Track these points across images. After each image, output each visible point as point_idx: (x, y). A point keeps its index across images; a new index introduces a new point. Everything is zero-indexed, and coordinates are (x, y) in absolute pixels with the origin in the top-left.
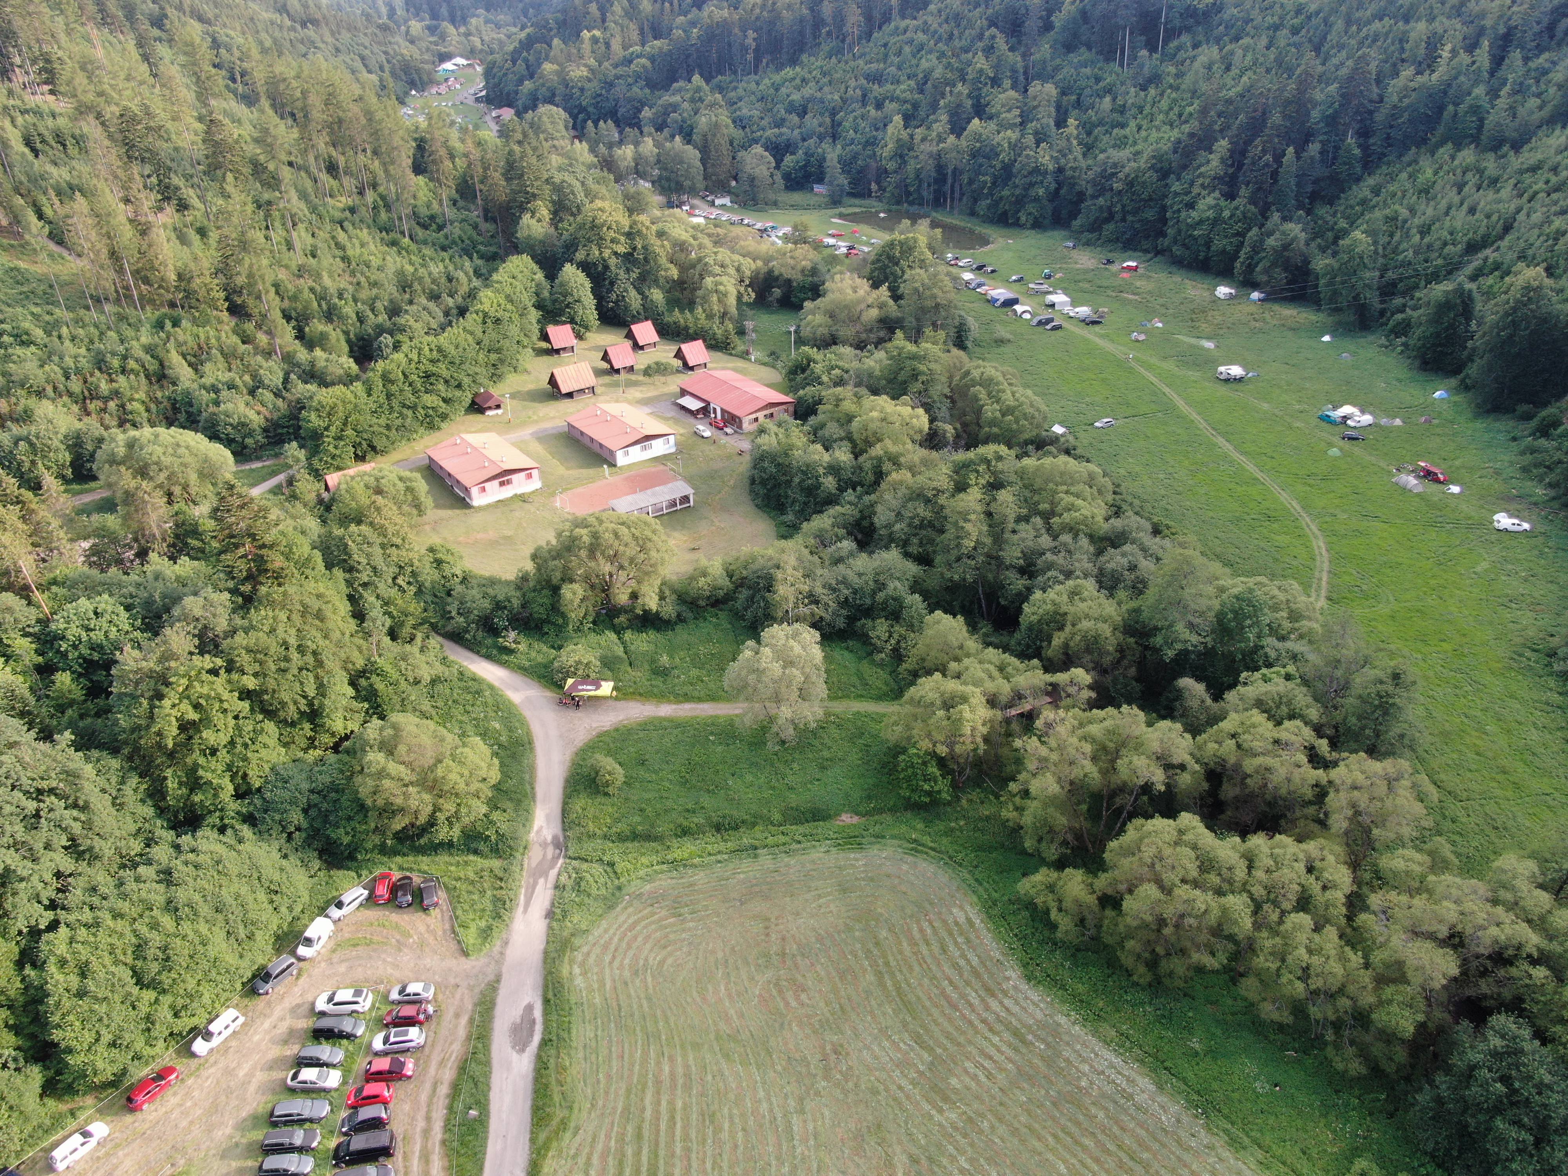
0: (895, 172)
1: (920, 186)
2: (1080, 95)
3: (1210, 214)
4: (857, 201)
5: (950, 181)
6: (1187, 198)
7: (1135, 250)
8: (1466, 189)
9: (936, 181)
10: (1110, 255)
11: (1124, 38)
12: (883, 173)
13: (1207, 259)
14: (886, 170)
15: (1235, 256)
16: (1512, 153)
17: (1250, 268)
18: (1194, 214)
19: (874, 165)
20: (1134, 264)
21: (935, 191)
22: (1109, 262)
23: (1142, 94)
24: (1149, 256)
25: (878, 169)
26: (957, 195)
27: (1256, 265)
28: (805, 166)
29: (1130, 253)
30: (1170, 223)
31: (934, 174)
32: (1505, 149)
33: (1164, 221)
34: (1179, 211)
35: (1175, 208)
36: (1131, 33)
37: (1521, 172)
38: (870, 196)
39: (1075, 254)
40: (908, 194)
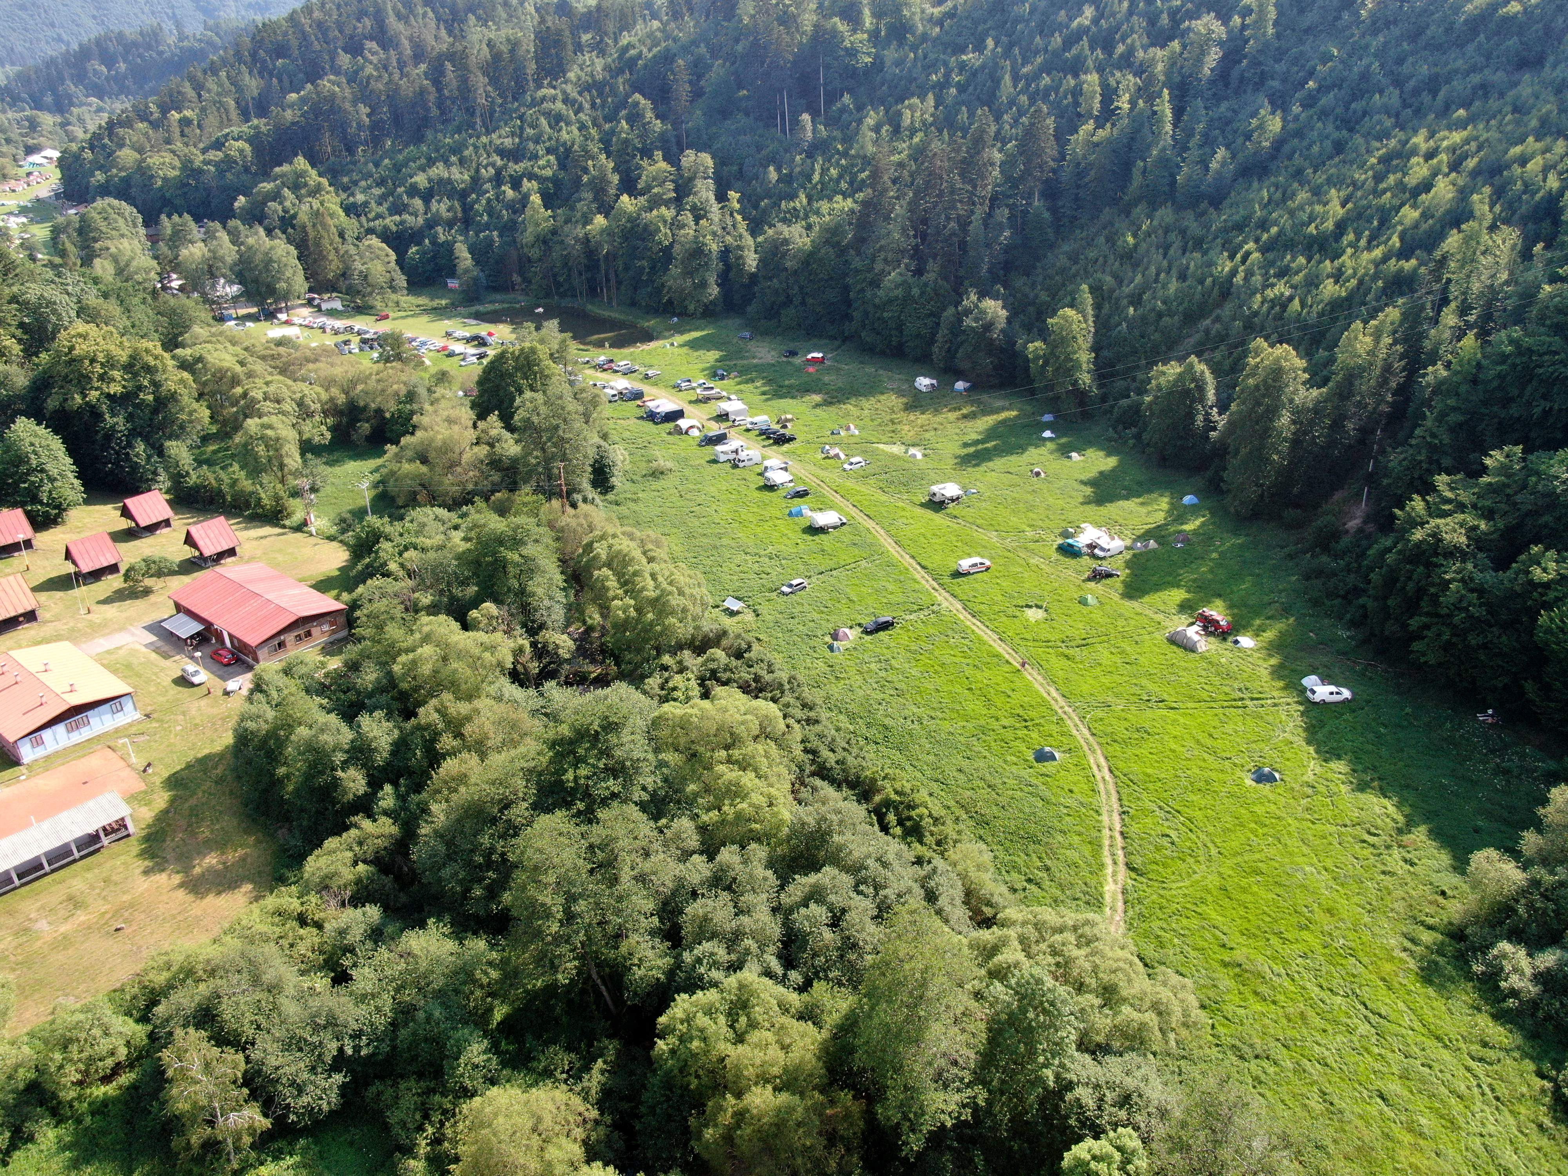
0: (540, 260)
1: (569, 276)
2: (741, 165)
3: (899, 292)
4: (498, 297)
5: (603, 266)
6: (869, 276)
7: (821, 337)
8: (1172, 252)
9: (588, 268)
10: (792, 346)
11: (782, 103)
12: (525, 262)
13: (901, 345)
14: (529, 260)
15: (932, 341)
16: (1212, 210)
17: (951, 354)
18: (881, 293)
19: (514, 254)
20: (820, 355)
21: (588, 280)
22: (793, 353)
23: (809, 161)
24: (837, 343)
25: (520, 260)
26: (613, 282)
27: (956, 351)
28: (434, 257)
29: (815, 340)
30: (855, 305)
31: (584, 261)
32: (1204, 205)
33: (849, 303)
34: (862, 290)
35: (859, 287)
36: (790, 96)
37: (1226, 230)
38: (513, 289)
39: (752, 346)
40: (558, 285)
